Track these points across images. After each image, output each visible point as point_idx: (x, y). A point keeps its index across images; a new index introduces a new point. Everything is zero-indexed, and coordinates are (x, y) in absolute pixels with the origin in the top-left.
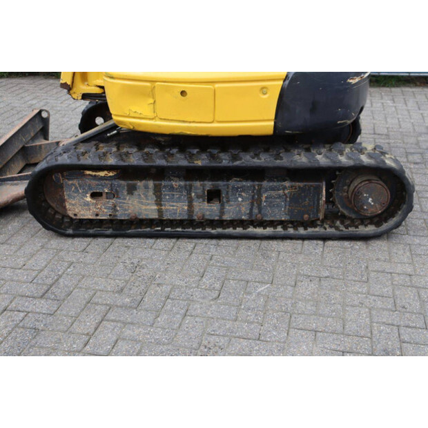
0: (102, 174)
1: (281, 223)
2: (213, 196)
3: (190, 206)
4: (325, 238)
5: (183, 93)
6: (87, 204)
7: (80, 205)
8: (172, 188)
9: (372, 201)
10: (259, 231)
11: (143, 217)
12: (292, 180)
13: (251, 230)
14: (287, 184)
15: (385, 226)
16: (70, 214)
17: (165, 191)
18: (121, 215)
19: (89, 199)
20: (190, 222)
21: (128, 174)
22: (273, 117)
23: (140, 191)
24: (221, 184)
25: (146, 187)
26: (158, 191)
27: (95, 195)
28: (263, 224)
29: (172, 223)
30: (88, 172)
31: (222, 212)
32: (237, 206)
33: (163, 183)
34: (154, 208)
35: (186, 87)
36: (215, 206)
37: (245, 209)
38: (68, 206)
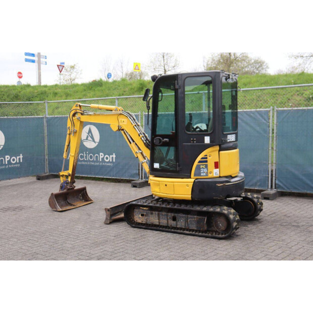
0: (145, 208)
1: (193, 230)
2: (174, 219)
3: (168, 221)
4: (207, 237)
5: (166, 185)
6: (140, 218)
7: (138, 218)
8: (162, 215)
9: (221, 225)
10: (188, 232)
11: (154, 224)
12: (197, 215)
13: (185, 232)
14: (195, 217)
16: (135, 220)
17: (161, 216)
18: (149, 222)
19: (140, 216)
20: (167, 227)
22: (191, 194)
23: (154, 215)
24: (176, 215)
25: (156, 214)
26: (159, 215)
27: (142, 215)
28: (190, 230)
29: (164, 227)
30: (141, 208)
31: (177, 225)
32: (181, 223)
33: (160, 213)
34: (158, 221)
35: (166, 183)
36: (175, 222)
37: (183, 224)
38: (135, 218)
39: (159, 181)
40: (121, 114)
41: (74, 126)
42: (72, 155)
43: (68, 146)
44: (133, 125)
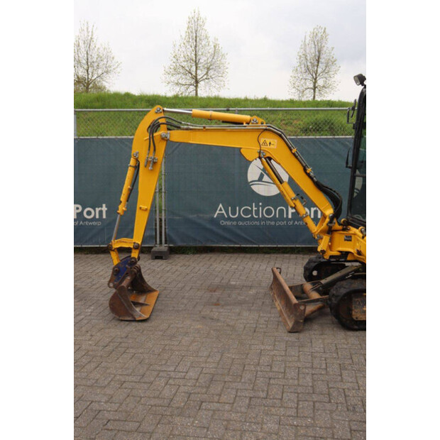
6: (364, 312)
7: (360, 312)
30: (364, 294)
38: (353, 313)
40: (266, 130)
41: (155, 150)
42: (144, 207)
43: (131, 191)
44: (291, 150)
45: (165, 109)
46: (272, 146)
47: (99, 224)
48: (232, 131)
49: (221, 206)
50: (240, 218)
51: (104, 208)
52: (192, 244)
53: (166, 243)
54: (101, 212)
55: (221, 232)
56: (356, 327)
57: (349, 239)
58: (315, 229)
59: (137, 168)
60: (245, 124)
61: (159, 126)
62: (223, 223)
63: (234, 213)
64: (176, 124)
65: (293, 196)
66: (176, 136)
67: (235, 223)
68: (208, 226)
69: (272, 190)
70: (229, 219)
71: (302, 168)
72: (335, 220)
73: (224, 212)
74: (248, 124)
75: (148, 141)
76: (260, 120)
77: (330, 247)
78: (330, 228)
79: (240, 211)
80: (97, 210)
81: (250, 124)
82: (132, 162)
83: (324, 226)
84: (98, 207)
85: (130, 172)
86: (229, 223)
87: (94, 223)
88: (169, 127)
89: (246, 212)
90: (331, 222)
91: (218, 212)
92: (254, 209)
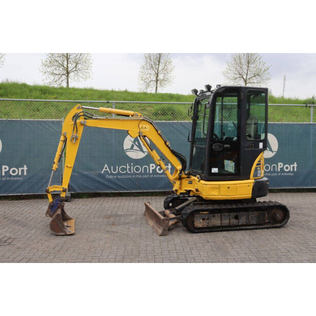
0: (205, 213)
1: (253, 225)
2: (236, 218)
3: (230, 221)
4: (268, 228)
5: (229, 188)
6: (201, 222)
7: (199, 223)
8: (225, 216)
9: (279, 216)
10: (249, 227)
11: (217, 225)
12: (257, 211)
13: (247, 227)
14: (256, 212)
15: (282, 224)
16: (196, 226)
17: (223, 217)
18: (210, 225)
19: (201, 221)
20: (229, 226)
21: (213, 212)
22: (251, 193)
23: (216, 217)
24: (238, 214)
25: (218, 216)
26: (221, 216)
27: (203, 219)
28: (251, 225)
29: (226, 227)
30: (201, 212)
31: (238, 223)
32: (243, 220)
33: (223, 214)
34: (220, 222)
35: (228, 186)
36: (237, 221)
37: (245, 221)
38: (195, 223)
39: (219, 185)
40: (143, 120)
41: (77, 131)
42: (69, 166)
43: (61, 156)
44: (157, 132)
45: (83, 107)
46: (146, 129)
47: (21, 179)
48: (123, 120)
49: (106, 165)
50: (119, 174)
51: (25, 168)
52: (86, 191)
53: (69, 191)
54: (23, 171)
55: (106, 183)
56: (197, 231)
57: (191, 183)
58: (172, 177)
59: (65, 141)
60: (130, 117)
61: (79, 116)
62: (108, 177)
63: (115, 170)
64: (90, 116)
65: (159, 158)
66: (90, 123)
67: (115, 177)
68: (98, 179)
69: (140, 155)
70: (112, 174)
71: (163, 142)
72: (183, 172)
73: (108, 169)
74: (133, 116)
75: (73, 125)
76: (139, 114)
77: (180, 188)
78: (180, 176)
79: (119, 169)
80: (20, 169)
81: (134, 117)
82: (62, 138)
83: (177, 175)
84: (21, 167)
85: (61, 145)
86: (111, 177)
87: (18, 178)
88: (86, 117)
89: (123, 169)
90: (181, 173)
91: (104, 170)
92: (128, 167)
